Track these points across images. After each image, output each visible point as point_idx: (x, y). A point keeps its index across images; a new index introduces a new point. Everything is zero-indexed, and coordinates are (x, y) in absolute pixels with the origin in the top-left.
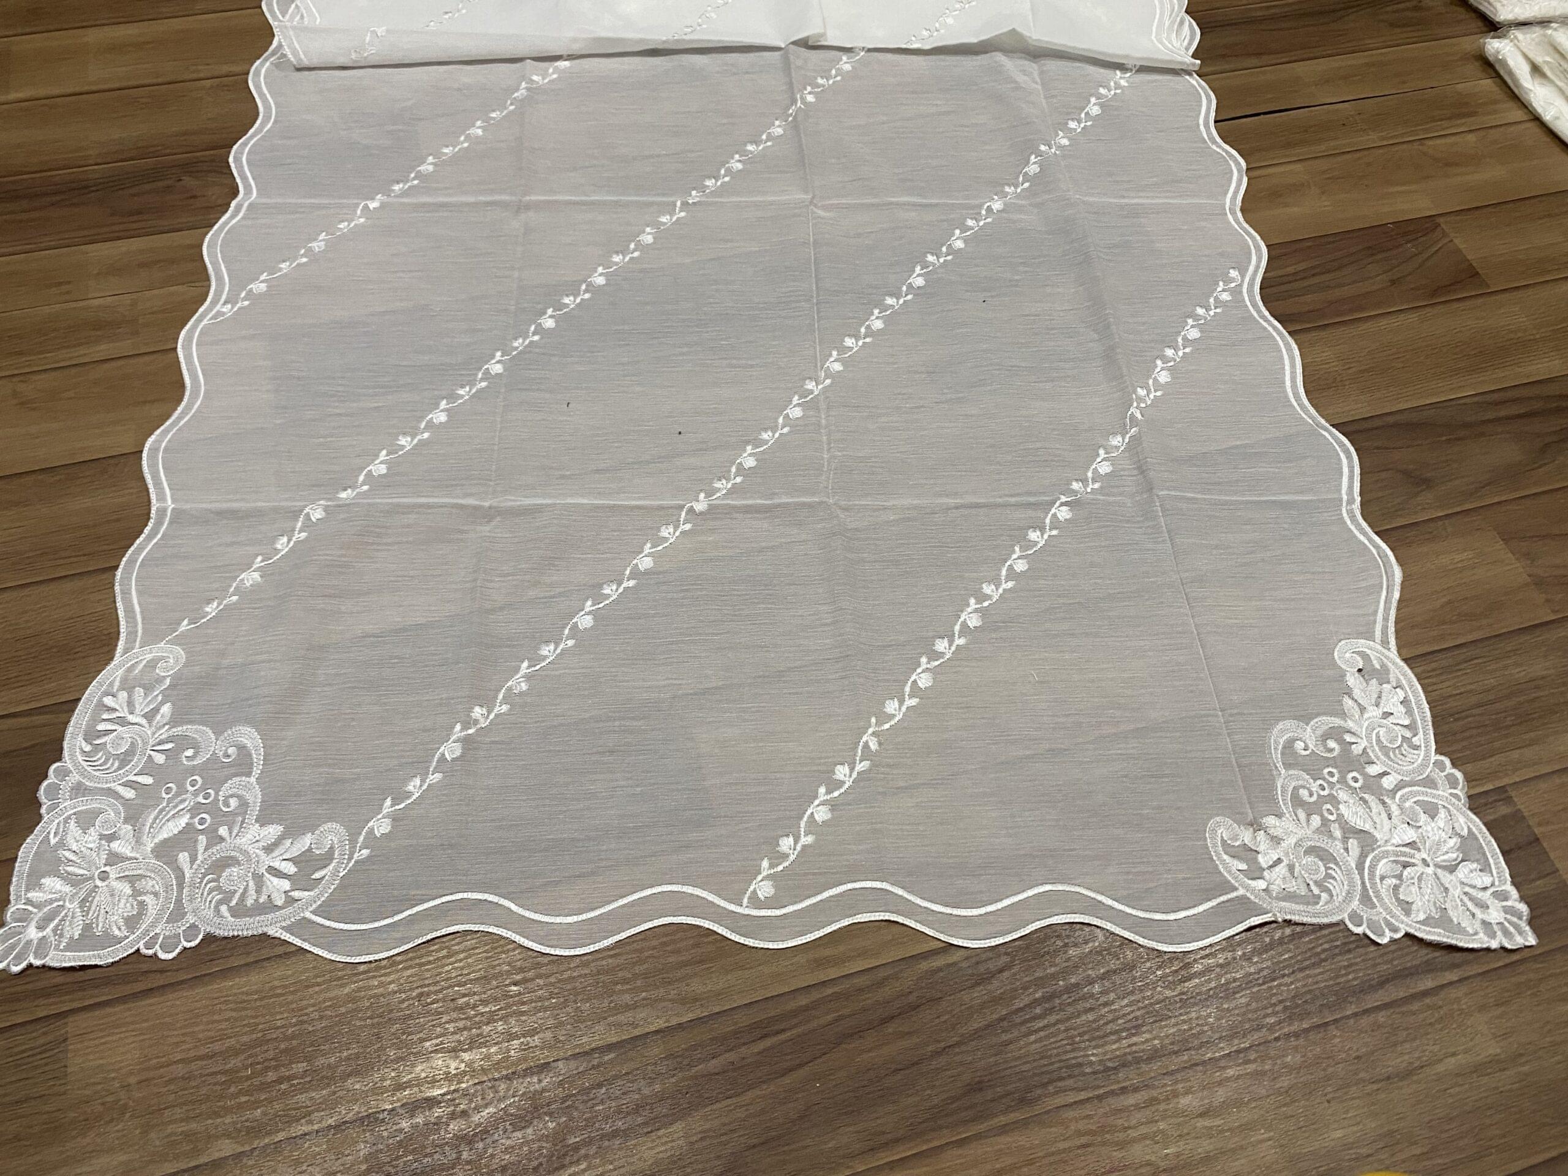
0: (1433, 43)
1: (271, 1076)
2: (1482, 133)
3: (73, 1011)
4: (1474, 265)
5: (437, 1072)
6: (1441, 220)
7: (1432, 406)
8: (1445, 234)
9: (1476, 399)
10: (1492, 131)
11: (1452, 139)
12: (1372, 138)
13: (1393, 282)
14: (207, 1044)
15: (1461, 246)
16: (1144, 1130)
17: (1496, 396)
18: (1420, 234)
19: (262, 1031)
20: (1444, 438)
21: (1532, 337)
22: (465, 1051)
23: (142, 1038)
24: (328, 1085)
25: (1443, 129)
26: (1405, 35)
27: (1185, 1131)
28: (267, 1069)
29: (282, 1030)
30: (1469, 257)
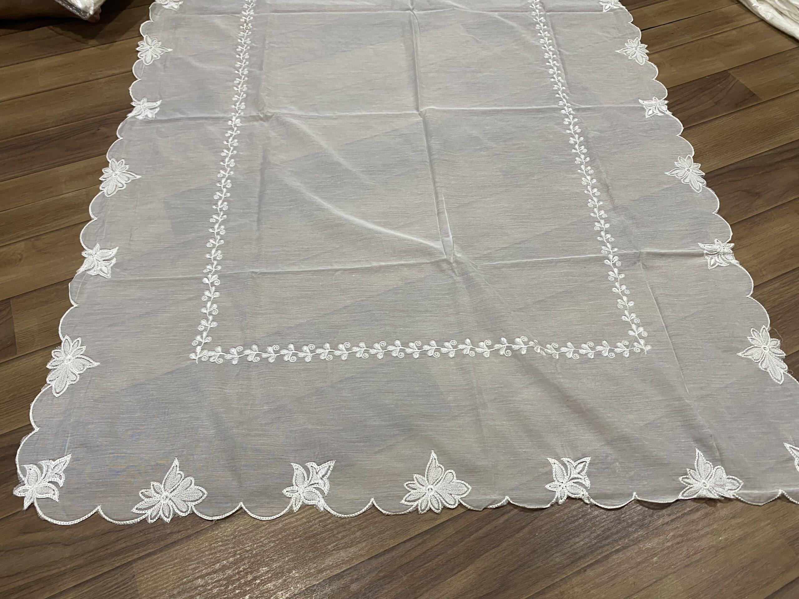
1: (250, 577)
2: (738, 30)
3: (135, 560)
4: (751, 90)
5: (338, 561)
6: (731, 72)
7: (751, 159)
8: (734, 78)
9: (770, 152)
10: (743, 28)
11: (726, 34)
13: (716, 103)
14: (211, 566)
16: (707, 530)
18: (722, 80)
19: (239, 554)
20: (760, 173)
21: (788, 121)
22: (350, 547)
23: (175, 568)
24: (282, 577)
25: (720, 30)
27: (727, 527)
28: (247, 574)
29: (250, 552)
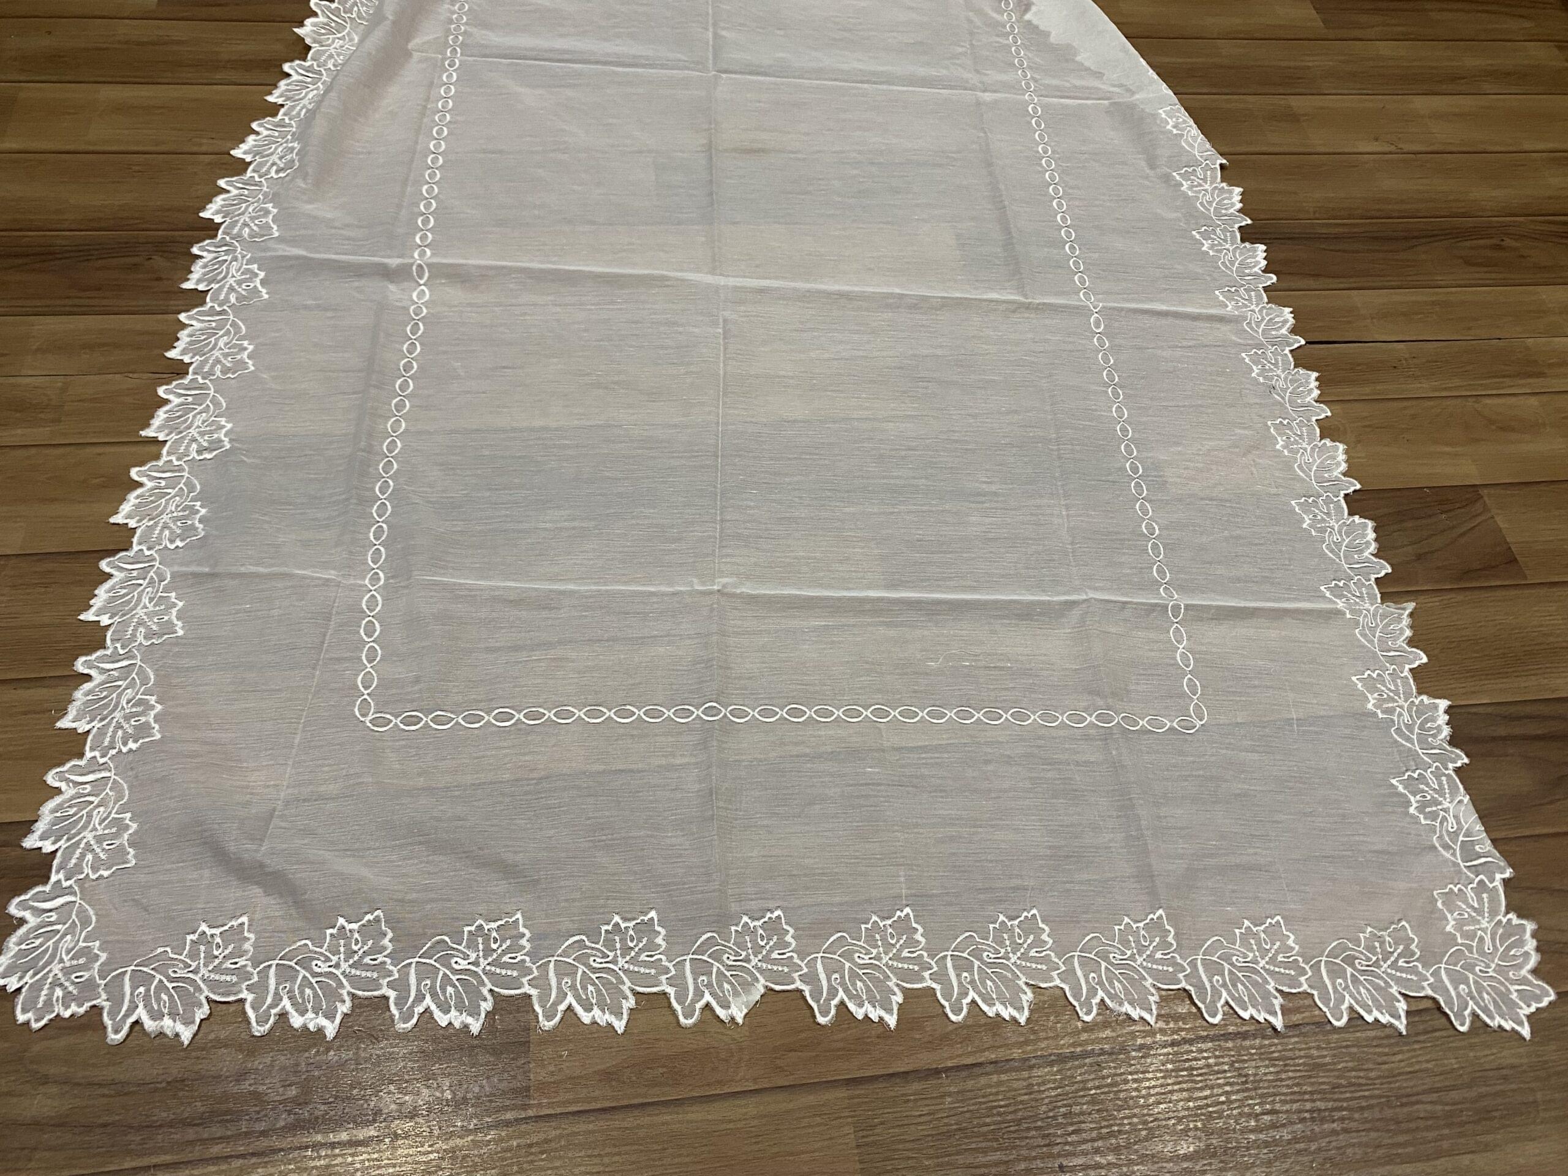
0: (1509, 288)
12: (1423, 387)
15: (1502, 525)
17: (1512, 709)
26: (1477, 276)
30: (1508, 540)
